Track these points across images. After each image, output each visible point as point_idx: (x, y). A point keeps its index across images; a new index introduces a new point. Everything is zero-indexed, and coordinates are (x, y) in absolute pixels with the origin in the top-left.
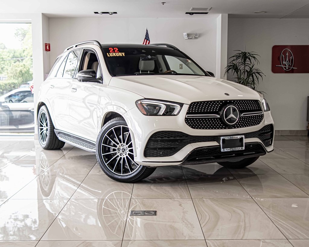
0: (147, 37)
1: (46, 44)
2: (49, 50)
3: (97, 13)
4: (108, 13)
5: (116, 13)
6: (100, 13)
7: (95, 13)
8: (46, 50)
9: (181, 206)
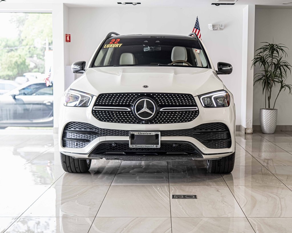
0: (196, 25)
1: (66, 34)
2: (70, 41)
3: (120, 3)
4: (131, 3)
5: (140, 3)
6: (124, 3)
7: (118, 3)
8: (67, 41)
9: (219, 192)
